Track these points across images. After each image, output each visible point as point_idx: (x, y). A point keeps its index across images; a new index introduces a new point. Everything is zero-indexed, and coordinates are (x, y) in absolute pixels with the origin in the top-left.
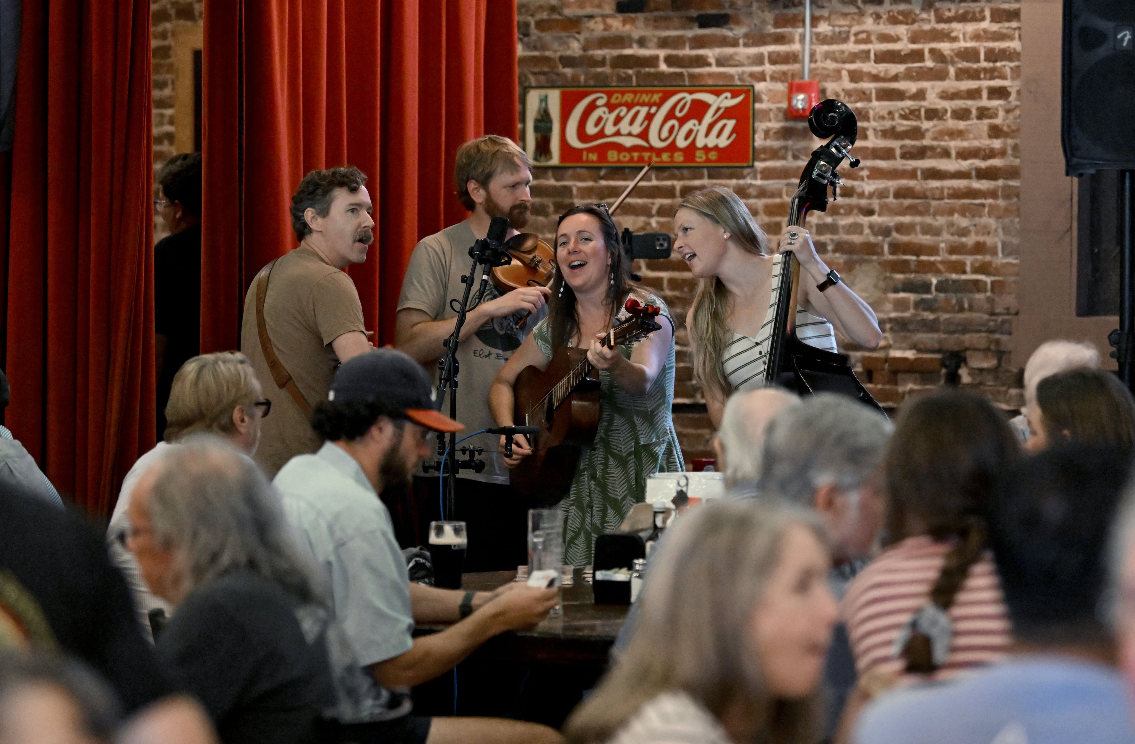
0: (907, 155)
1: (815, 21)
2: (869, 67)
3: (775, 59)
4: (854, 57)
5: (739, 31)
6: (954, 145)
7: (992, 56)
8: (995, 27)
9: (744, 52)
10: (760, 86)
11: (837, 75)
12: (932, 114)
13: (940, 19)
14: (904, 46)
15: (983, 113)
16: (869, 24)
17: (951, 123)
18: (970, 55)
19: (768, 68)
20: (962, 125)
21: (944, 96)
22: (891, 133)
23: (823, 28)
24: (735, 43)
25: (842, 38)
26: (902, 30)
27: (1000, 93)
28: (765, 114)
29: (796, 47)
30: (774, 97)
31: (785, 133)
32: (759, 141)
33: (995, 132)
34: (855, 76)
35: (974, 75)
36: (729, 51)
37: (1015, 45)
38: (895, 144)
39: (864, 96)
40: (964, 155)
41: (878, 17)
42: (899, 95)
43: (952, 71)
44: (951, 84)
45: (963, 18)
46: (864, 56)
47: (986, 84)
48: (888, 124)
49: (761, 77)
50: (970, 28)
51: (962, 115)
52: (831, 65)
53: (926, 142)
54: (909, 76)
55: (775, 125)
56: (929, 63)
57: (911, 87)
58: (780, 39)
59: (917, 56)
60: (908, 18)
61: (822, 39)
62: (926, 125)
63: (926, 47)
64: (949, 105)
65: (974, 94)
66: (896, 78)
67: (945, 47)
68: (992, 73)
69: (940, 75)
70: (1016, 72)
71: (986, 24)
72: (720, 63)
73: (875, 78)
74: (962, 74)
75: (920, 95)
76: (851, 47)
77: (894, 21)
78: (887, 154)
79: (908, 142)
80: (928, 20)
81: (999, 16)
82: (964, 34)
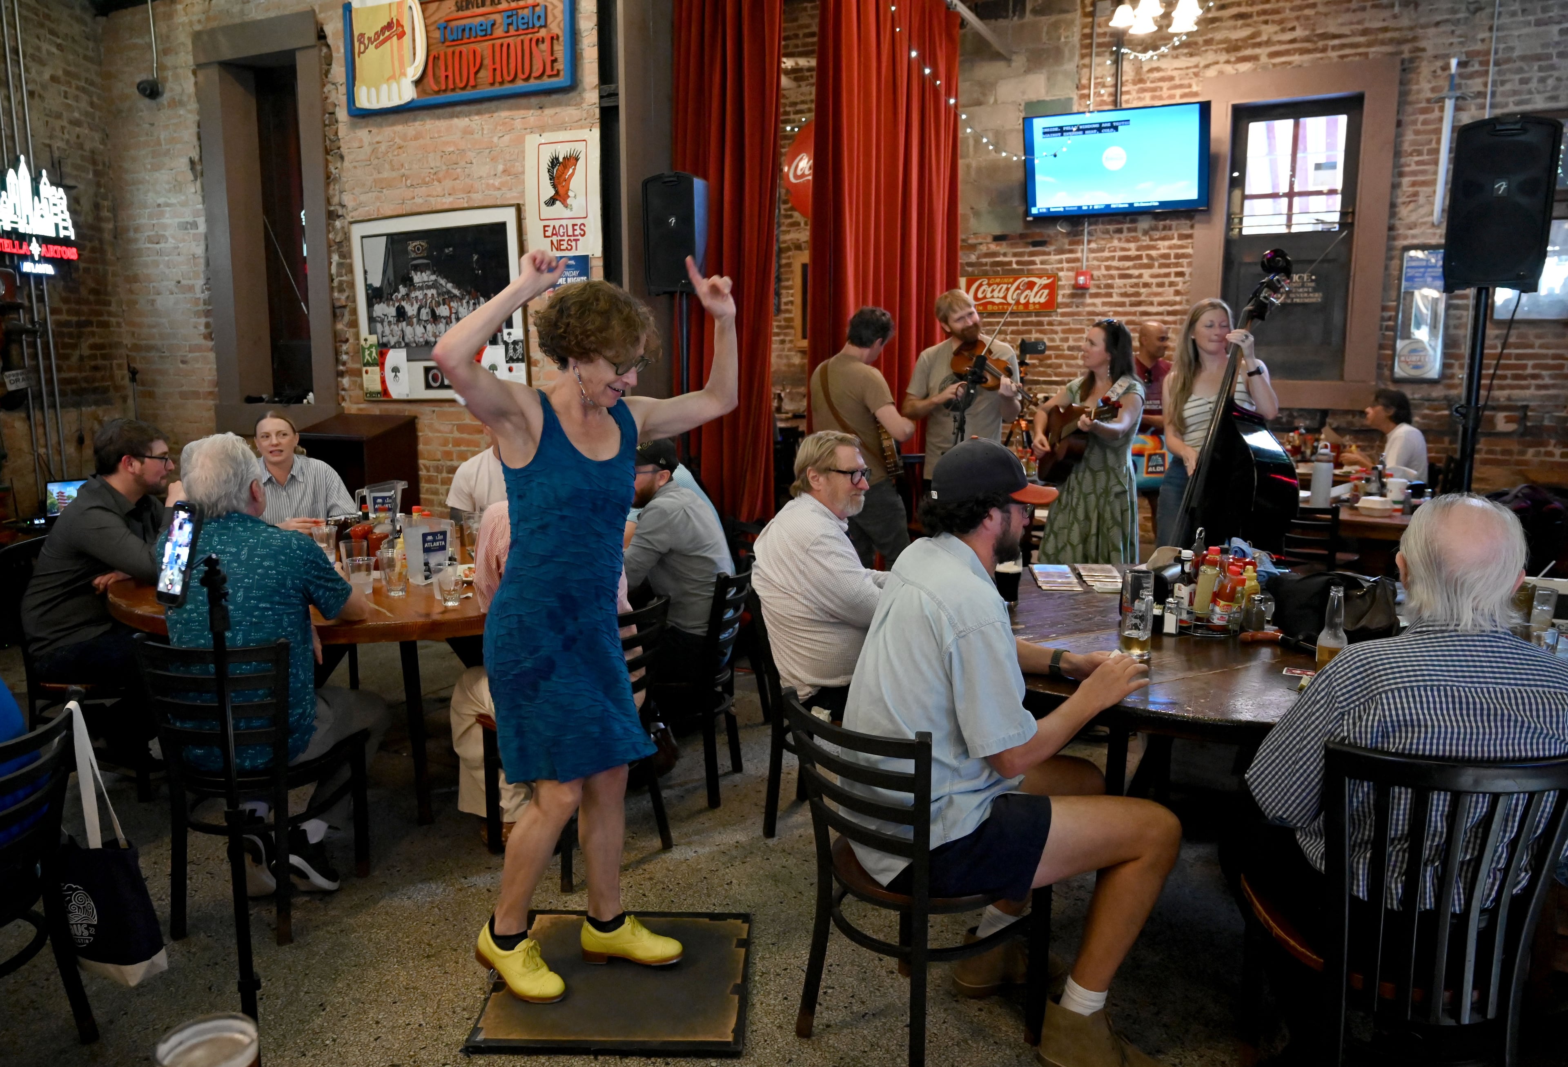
0: (1132, 304)
1: (1089, 242)
2: (1115, 263)
3: (1069, 261)
4: (1108, 259)
5: (1051, 248)
6: (1156, 299)
7: (1177, 256)
8: (1180, 243)
9: (1054, 258)
10: (1061, 274)
11: (1099, 268)
12: (1146, 285)
13: (1151, 239)
14: (1133, 253)
15: (1171, 284)
16: (1116, 243)
17: (1155, 289)
18: (1166, 256)
19: (1065, 265)
20: (1160, 290)
21: (1153, 276)
22: (1125, 295)
23: (1093, 245)
24: (1049, 254)
25: (1102, 250)
26: (1132, 245)
27: (1180, 274)
28: (1063, 287)
29: (1079, 255)
30: (1068, 278)
31: (1073, 296)
32: (1060, 299)
33: (1177, 293)
34: (1108, 268)
35: (1168, 266)
36: (1045, 258)
37: (1190, 251)
38: (1127, 300)
39: (1112, 277)
40: (1161, 304)
41: (1120, 240)
42: (1129, 276)
43: (1156, 264)
44: (1156, 271)
45: (1163, 239)
46: (1113, 258)
47: (1173, 270)
48: (1123, 290)
49: (1062, 269)
50: (1167, 243)
51: (1161, 285)
52: (1096, 263)
53: (1142, 298)
54: (1135, 267)
55: (1068, 291)
56: (1145, 261)
57: (1136, 272)
58: (1071, 251)
59: (1139, 257)
60: (1136, 240)
61: (1092, 251)
62: (1142, 290)
63: (1144, 253)
64: (1154, 281)
65: (1167, 275)
66: (1128, 268)
67: (1153, 253)
68: (1177, 265)
69: (1149, 266)
70: (1190, 264)
71: (1175, 241)
72: (1042, 263)
73: (1118, 269)
74: (1162, 266)
75: (1140, 276)
76: (1106, 254)
77: (1128, 241)
78: (1122, 304)
79: (1133, 299)
80: (1145, 240)
81: (1182, 237)
82: (1163, 246)
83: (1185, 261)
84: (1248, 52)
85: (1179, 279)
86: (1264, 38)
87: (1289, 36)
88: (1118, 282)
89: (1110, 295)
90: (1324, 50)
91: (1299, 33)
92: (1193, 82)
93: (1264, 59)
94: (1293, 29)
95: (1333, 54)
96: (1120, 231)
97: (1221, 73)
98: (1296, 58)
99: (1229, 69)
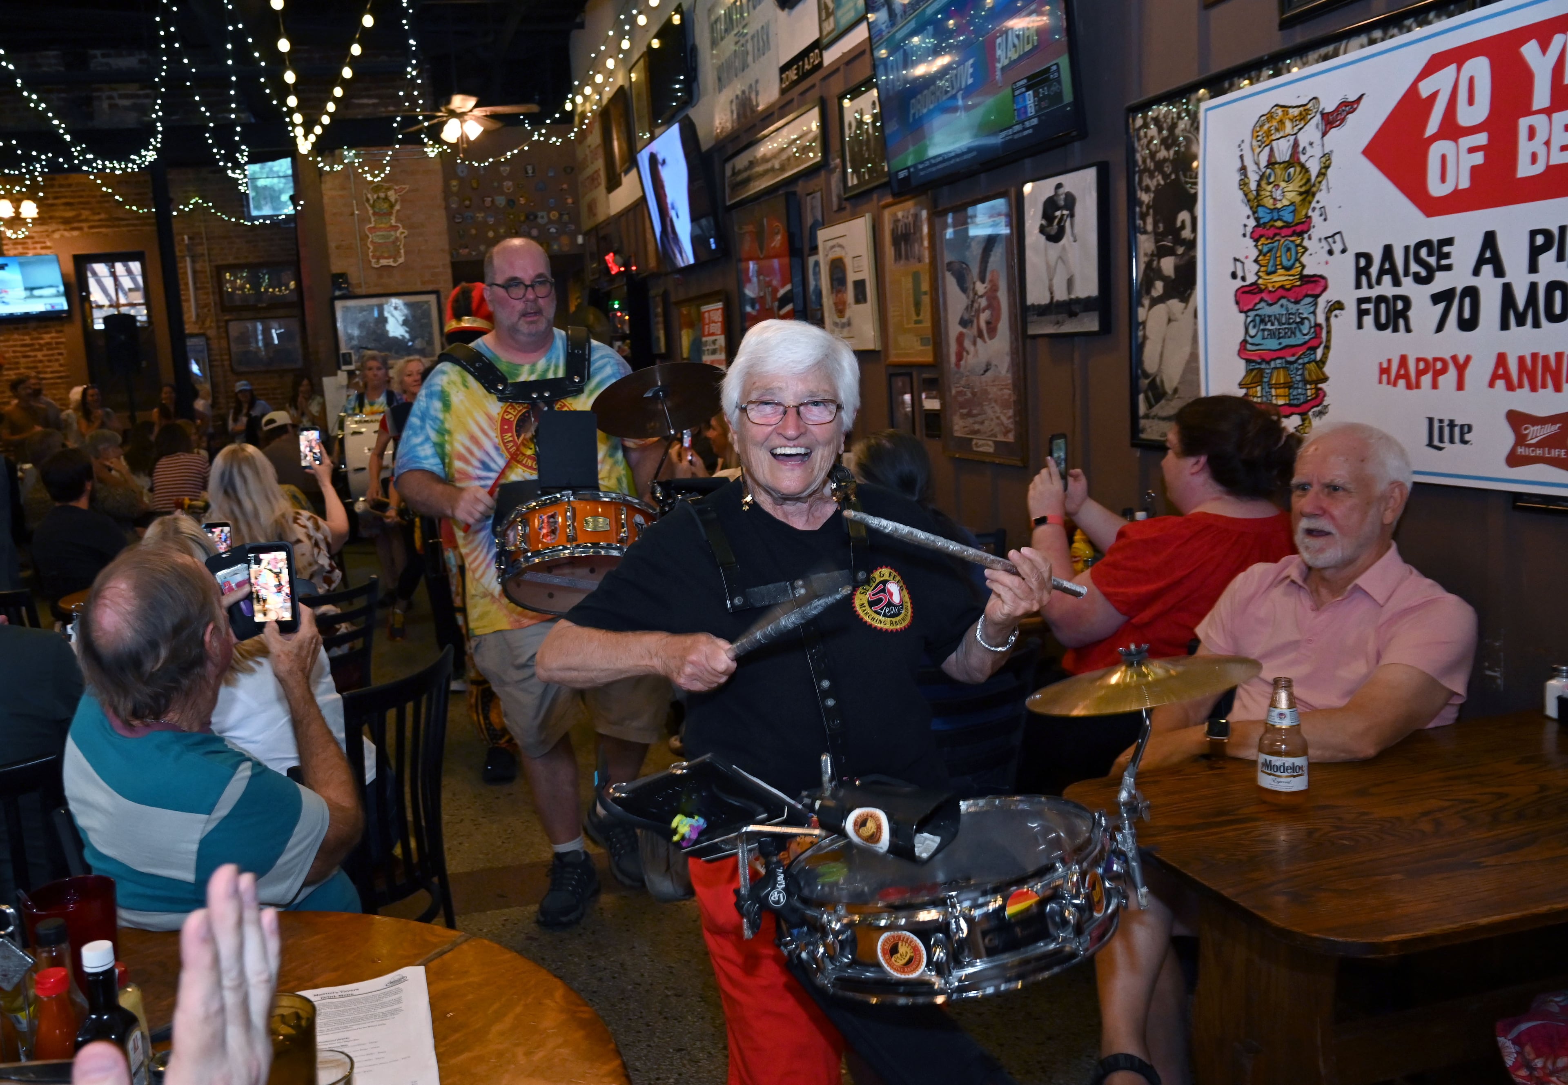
2: (19, 349)
4: (12, 346)
6: (49, 370)
7: (57, 343)
8: (56, 335)
11: (7, 352)
12: (41, 361)
14: (28, 342)
15: (57, 360)
16: (16, 336)
17: (47, 364)
18: (50, 343)
20: (50, 364)
21: (44, 356)
23: (2, 338)
25: (8, 341)
26: (27, 337)
27: (61, 354)
33: (61, 365)
34: (14, 352)
35: (52, 349)
37: (63, 340)
39: (17, 357)
40: (52, 372)
41: (19, 334)
42: (29, 357)
43: (44, 348)
44: (45, 352)
46: (15, 346)
47: (56, 352)
50: (49, 336)
51: (49, 361)
54: (31, 351)
56: (37, 347)
57: (32, 354)
59: (32, 345)
60: (29, 334)
62: (39, 365)
63: (35, 342)
64: (45, 358)
65: (52, 355)
66: (27, 352)
67: (42, 342)
68: (57, 348)
69: (40, 350)
70: (65, 348)
71: (54, 335)
73: (20, 352)
74: (48, 349)
75: (36, 356)
76: (11, 343)
77: (24, 334)
80: (35, 335)
81: (57, 332)
82: (47, 338)
83: (62, 346)
84: (76, 225)
85: (60, 357)
86: (83, 217)
87: (97, 217)
88: (22, 360)
89: (18, 369)
90: (119, 226)
91: (103, 216)
92: (47, 240)
93: (86, 229)
94: (99, 214)
95: (124, 229)
96: (17, 329)
97: (62, 236)
98: (103, 230)
99: (66, 234)
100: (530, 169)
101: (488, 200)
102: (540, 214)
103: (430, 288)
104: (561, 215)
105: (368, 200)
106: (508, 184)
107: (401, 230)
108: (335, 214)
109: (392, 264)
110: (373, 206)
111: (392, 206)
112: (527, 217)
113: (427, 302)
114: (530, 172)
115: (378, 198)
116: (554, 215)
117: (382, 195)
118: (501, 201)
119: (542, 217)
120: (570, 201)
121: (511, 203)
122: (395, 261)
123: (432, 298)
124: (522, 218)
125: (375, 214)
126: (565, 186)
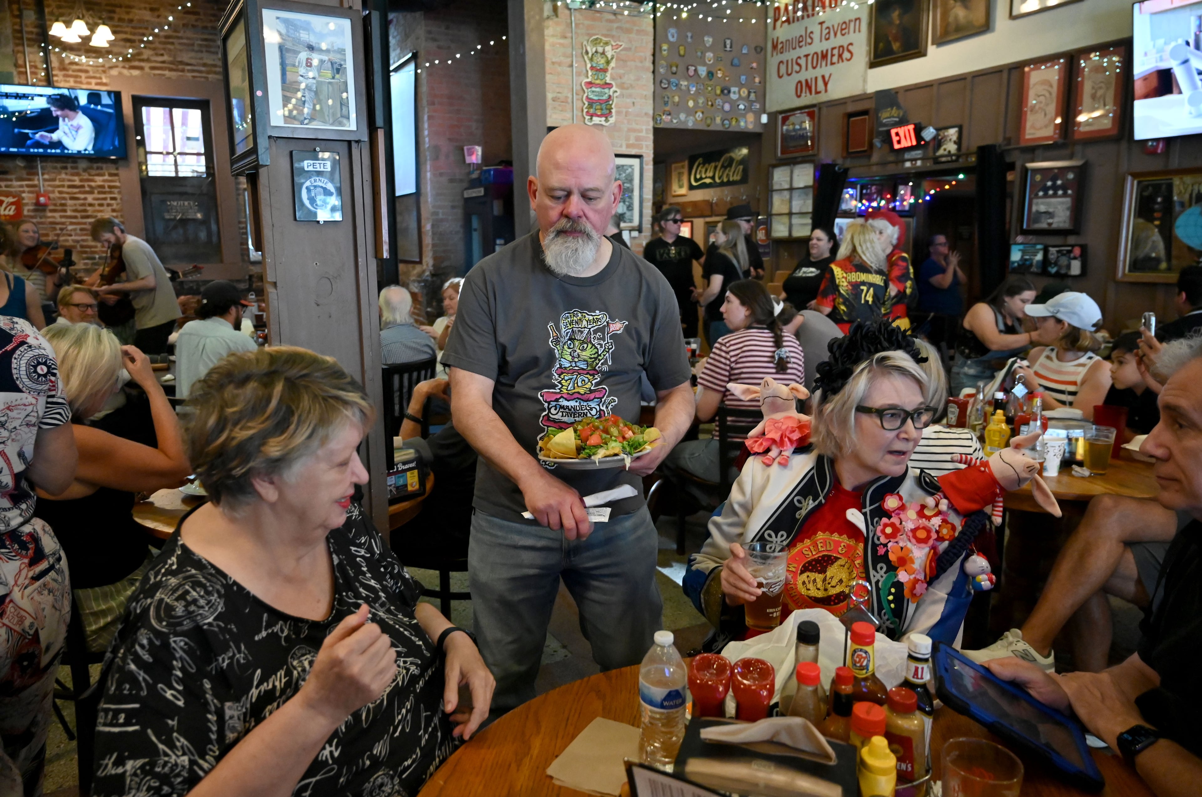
0: (83, 217)
1: (43, 174)
2: (65, 189)
3: (28, 186)
4: (59, 186)
5: (13, 177)
7: (110, 187)
8: (110, 178)
9: (16, 183)
10: (24, 195)
11: (53, 192)
12: (91, 205)
13: (90, 175)
14: (77, 183)
15: (108, 205)
16: (63, 176)
17: (97, 208)
18: (102, 187)
19: (26, 189)
20: (101, 208)
21: (95, 199)
22: (75, 211)
23: (46, 177)
24: (11, 180)
25: (54, 180)
26: (76, 178)
27: (114, 199)
28: (27, 204)
29: (36, 182)
30: (29, 198)
31: (35, 210)
32: (25, 213)
33: (114, 211)
34: (60, 192)
35: (104, 193)
36: (9, 183)
37: (117, 184)
38: (78, 214)
39: (64, 199)
41: (66, 174)
42: (77, 199)
43: (96, 191)
44: (96, 195)
45: (98, 175)
46: (63, 186)
47: (109, 196)
48: (74, 208)
49: (24, 192)
50: (101, 178)
51: (101, 205)
52: (50, 189)
53: (89, 213)
54: (80, 193)
55: (31, 208)
56: (87, 189)
57: (82, 196)
58: (29, 180)
59: (83, 186)
60: (78, 174)
61: (45, 180)
62: (89, 208)
63: (86, 184)
64: (96, 202)
65: (105, 199)
66: (75, 193)
67: (93, 184)
68: (110, 193)
69: (92, 193)
70: (119, 193)
71: (107, 177)
72: (6, 186)
73: (68, 193)
74: (99, 193)
75: (85, 199)
76: (57, 183)
77: (73, 175)
78: (76, 217)
79: (83, 214)
80: (86, 176)
81: (111, 175)
82: (99, 180)
83: (116, 191)
84: (136, 64)
85: (113, 202)
86: (145, 57)
87: (160, 59)
88: (70, 202)
89: (65, 211)
90: (183, 71)
91: (166, 58)
92: (103, 76)
93: (147, 70)
94: (162, 55)
95: (189, 75)
96: (65, 168)
97: (120, 73)
98: (167, 73)
99: (126, 72)
100: (728, 42)
101: (692, 69)
102: (733, 89)
103: (633, 152)
104: (749, 93)
105: (587, 53)
106: (709, 55)
107: (614, 89)
108: (553, 63)
109: (603, 123)
110: (591, 60)
111: (608, 62)
112: (722, 91)
113: (631, 166)
114: (728, 46)
115: (596, 52)
116: (744, 92)
117: (600, 50)
118: (703, 71)
119: (734, 93)
120: (757, 80)
121: (711, 74)
122: (607, 121)
123: (636, 162)
124: (718, 92)
125: (592, 68)
126: (754, 65)
